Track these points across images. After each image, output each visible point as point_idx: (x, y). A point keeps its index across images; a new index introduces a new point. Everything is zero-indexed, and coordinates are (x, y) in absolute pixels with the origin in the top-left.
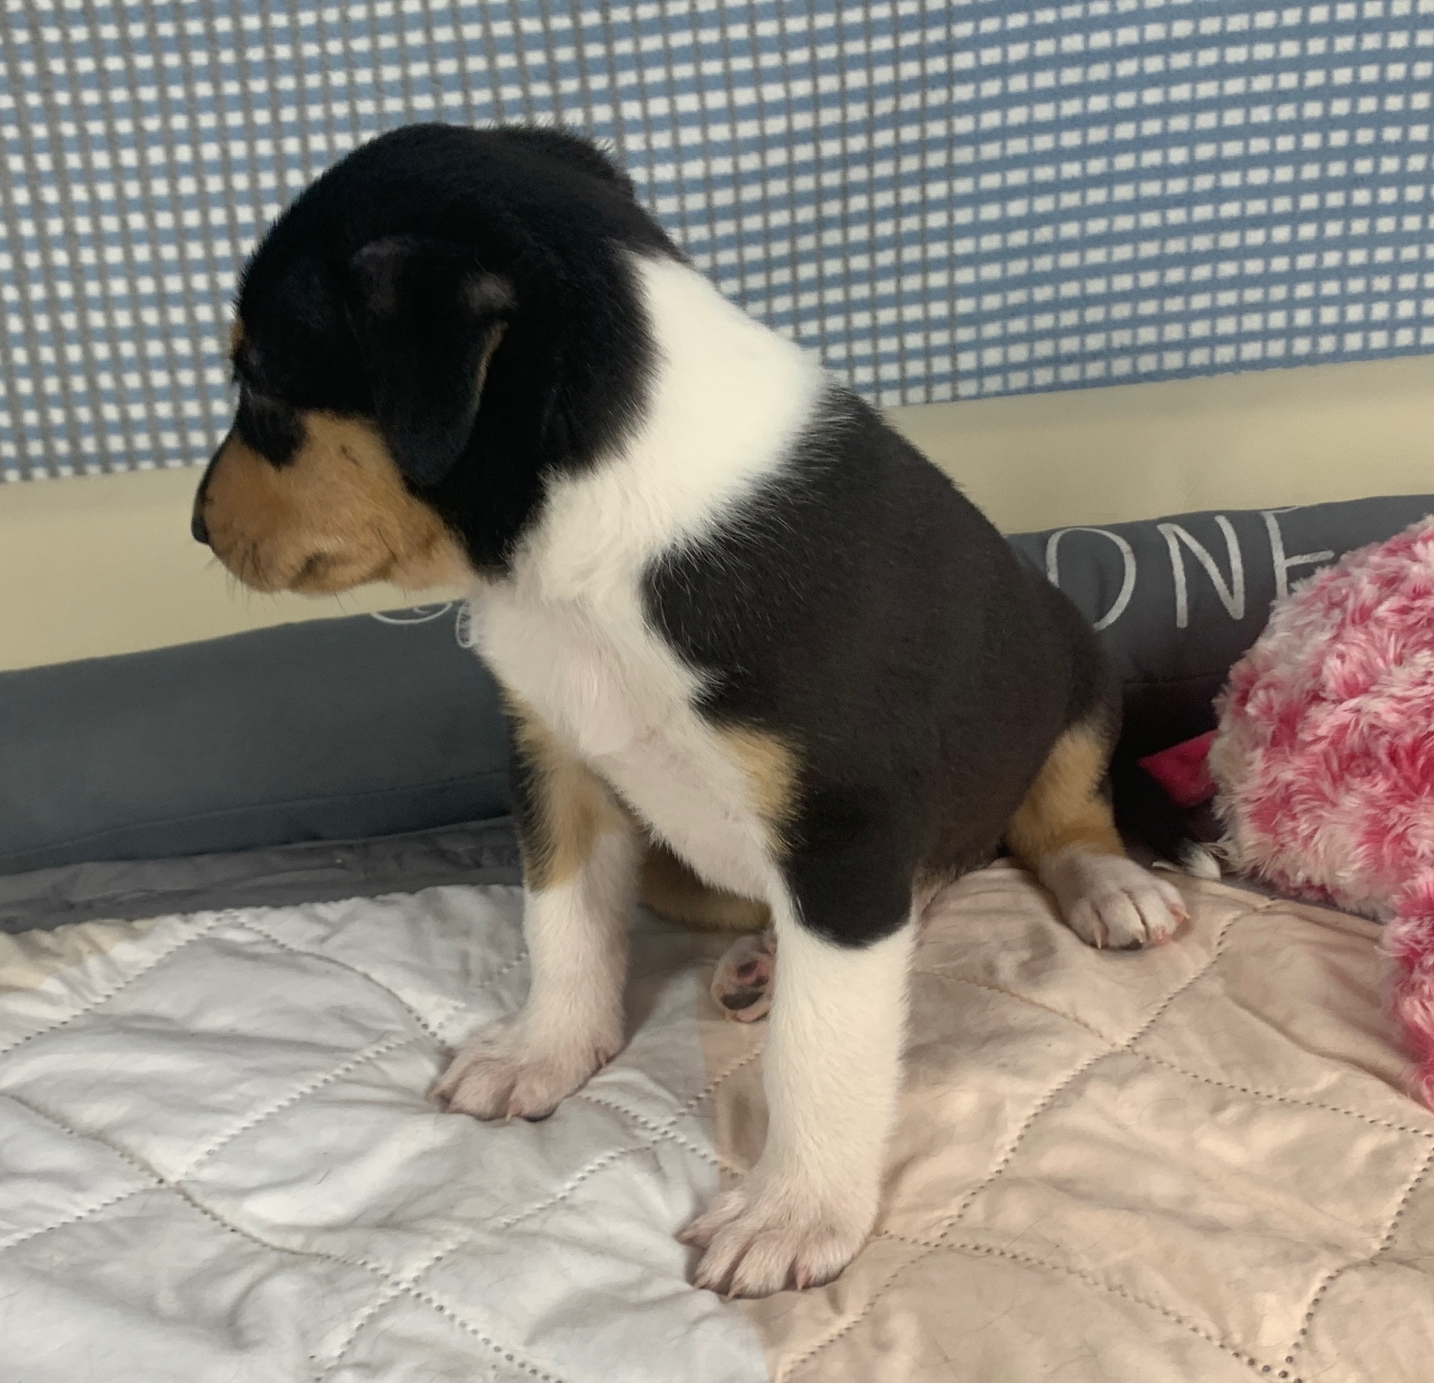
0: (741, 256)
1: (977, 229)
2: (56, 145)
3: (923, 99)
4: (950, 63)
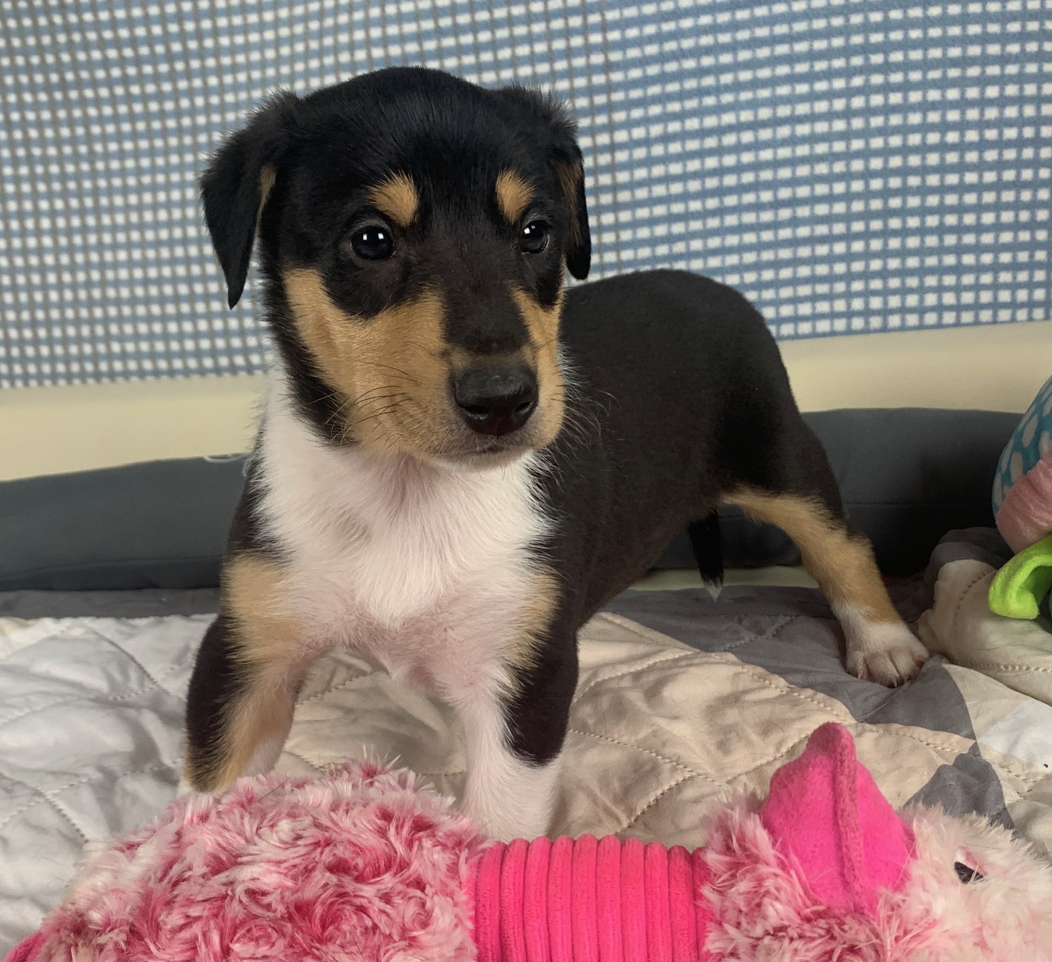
1: (635, 244)
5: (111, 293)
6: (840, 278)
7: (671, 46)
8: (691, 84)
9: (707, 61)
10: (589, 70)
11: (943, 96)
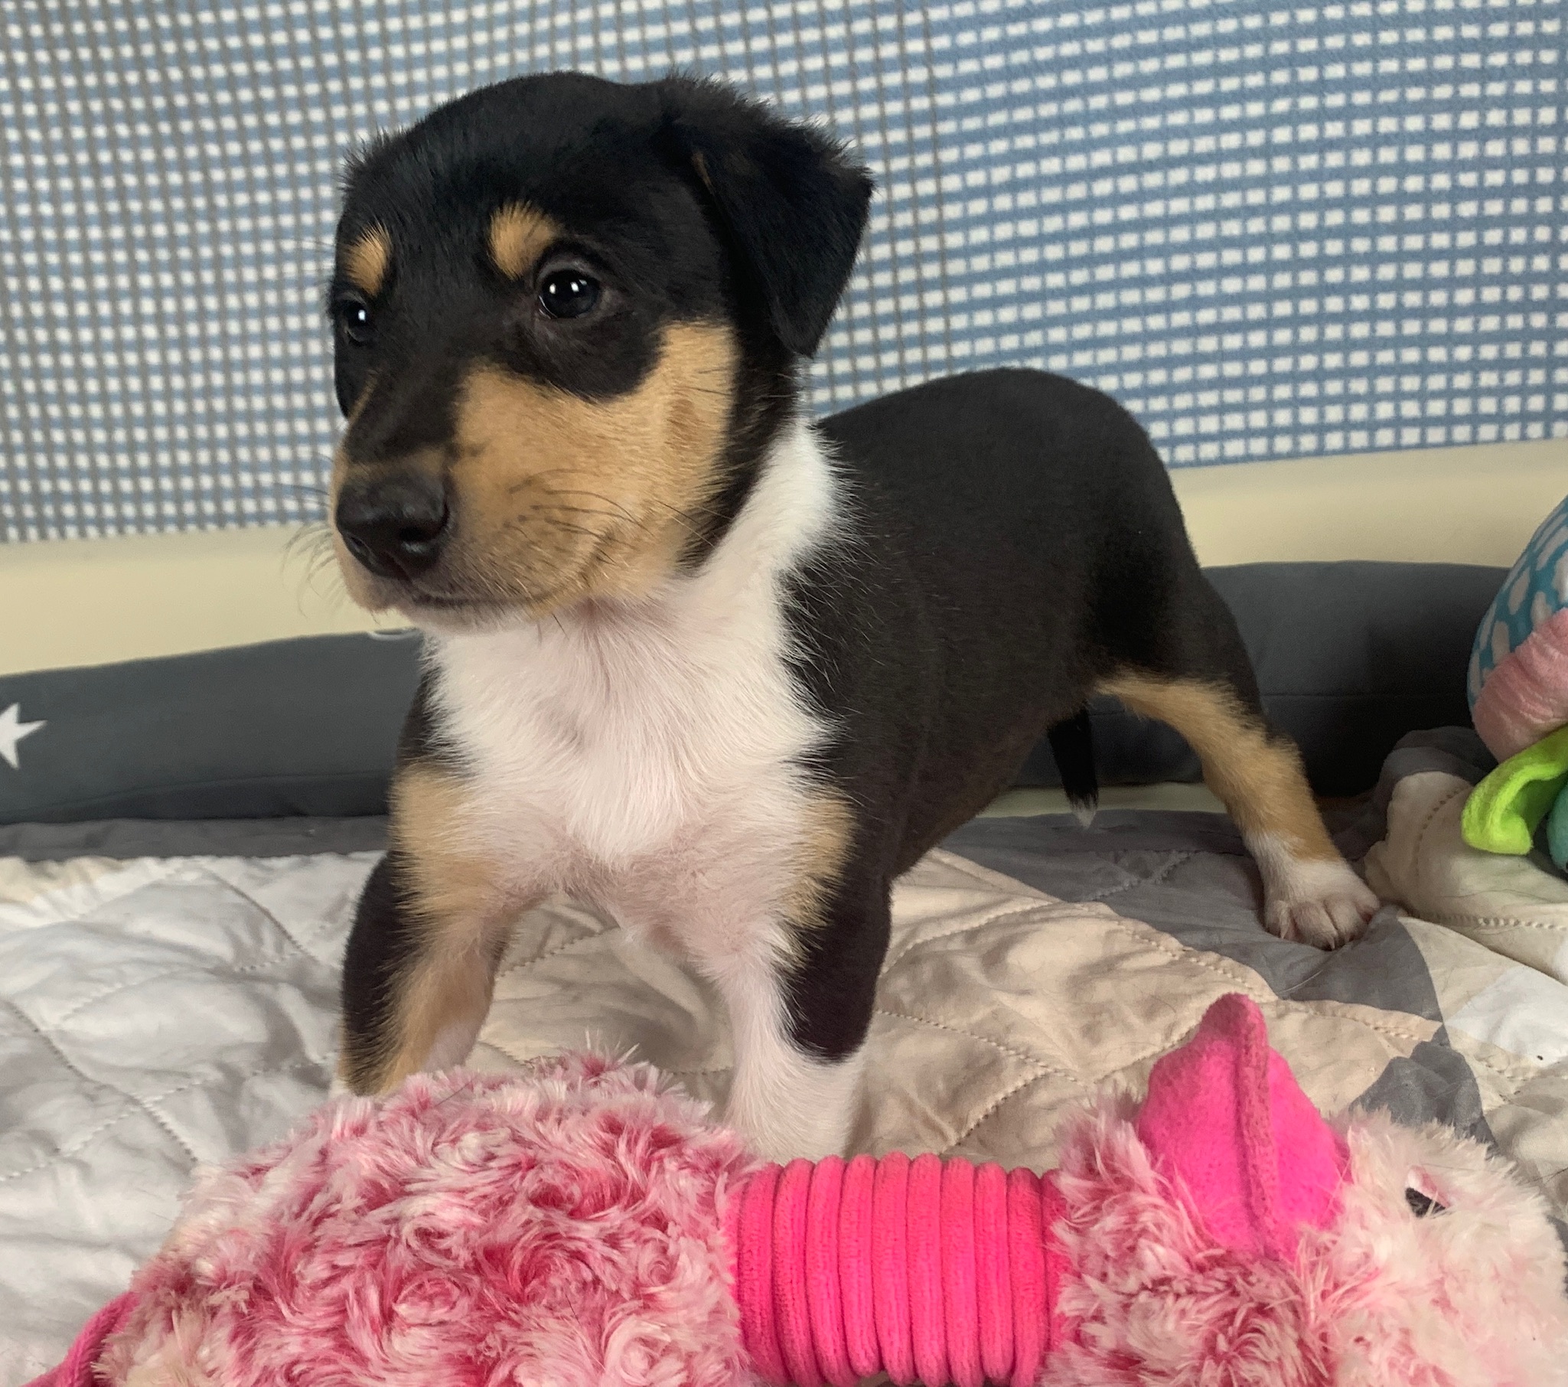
1: (972, 334)
2: (217, 263)
5: (240, 403)
6: (1258, 381)
7: (1020, 57)
8: (1048, 110)
9: (1071, 78)
10: (907, 91)
11: (1401, 126)
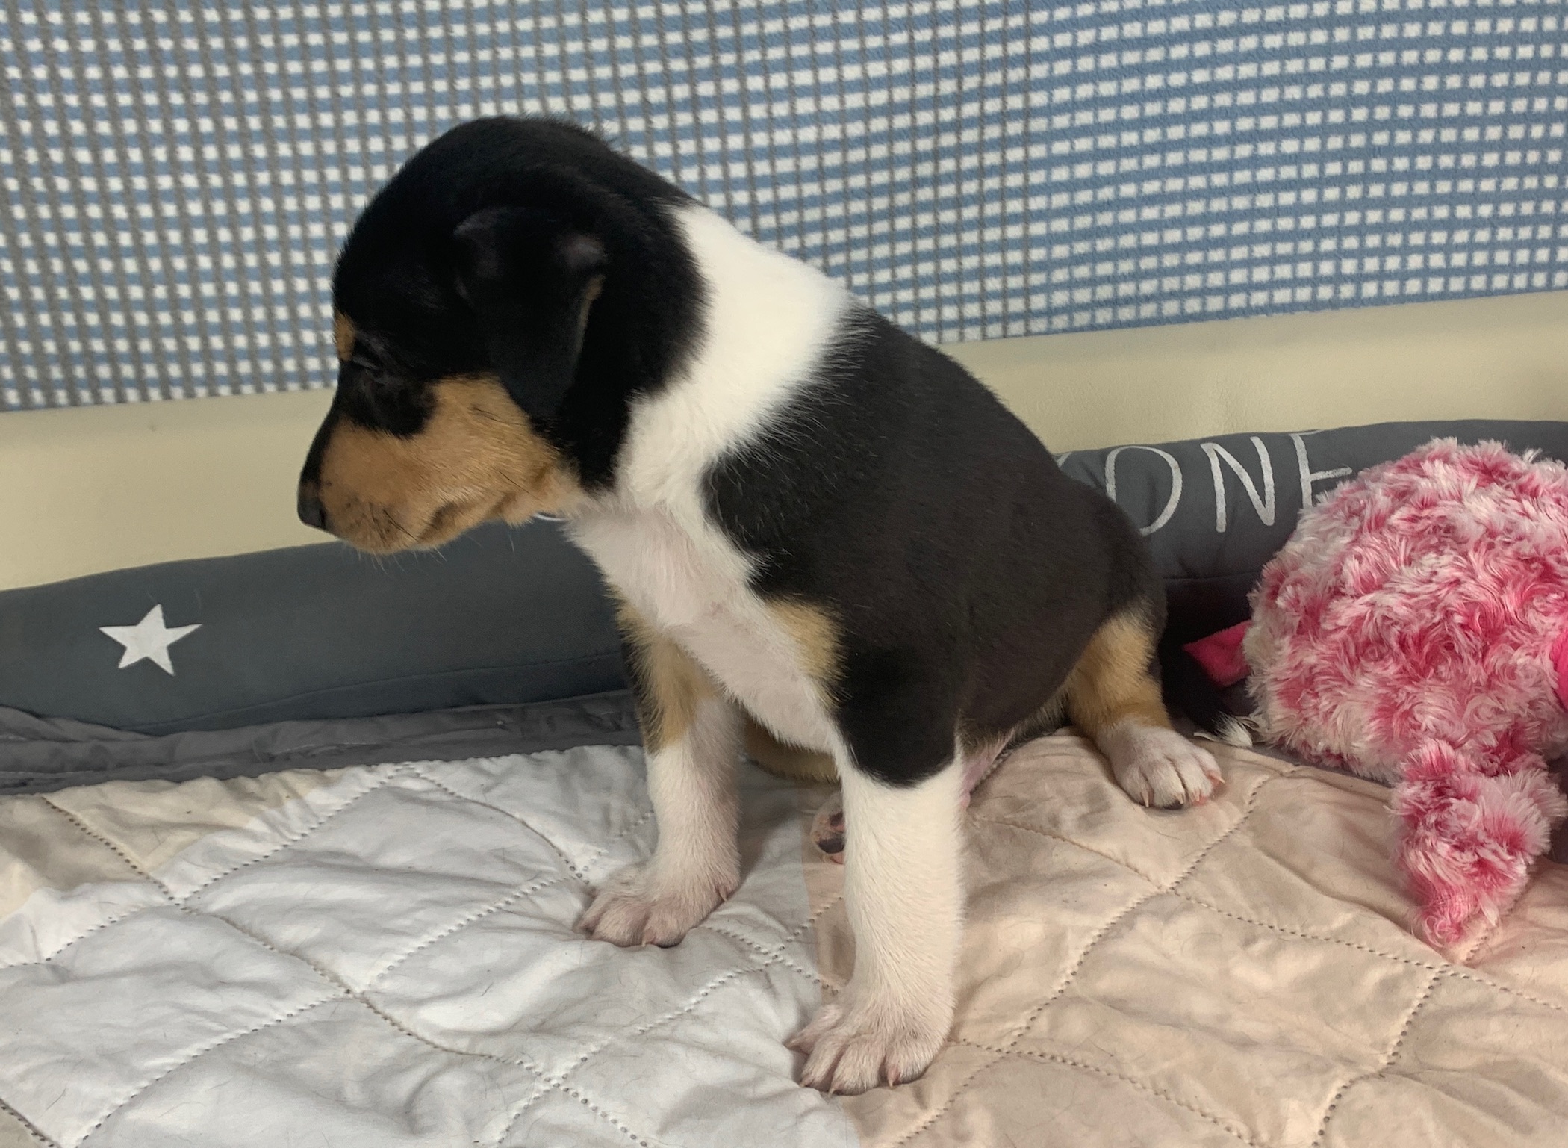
0: (847, 210)
1: (1049, 189)
2: (265, 108)
3: (1004, 76)
4: (1027, 46)
